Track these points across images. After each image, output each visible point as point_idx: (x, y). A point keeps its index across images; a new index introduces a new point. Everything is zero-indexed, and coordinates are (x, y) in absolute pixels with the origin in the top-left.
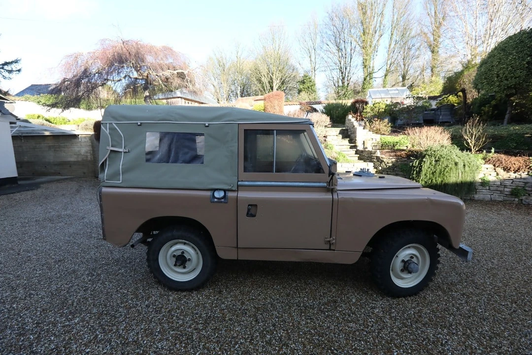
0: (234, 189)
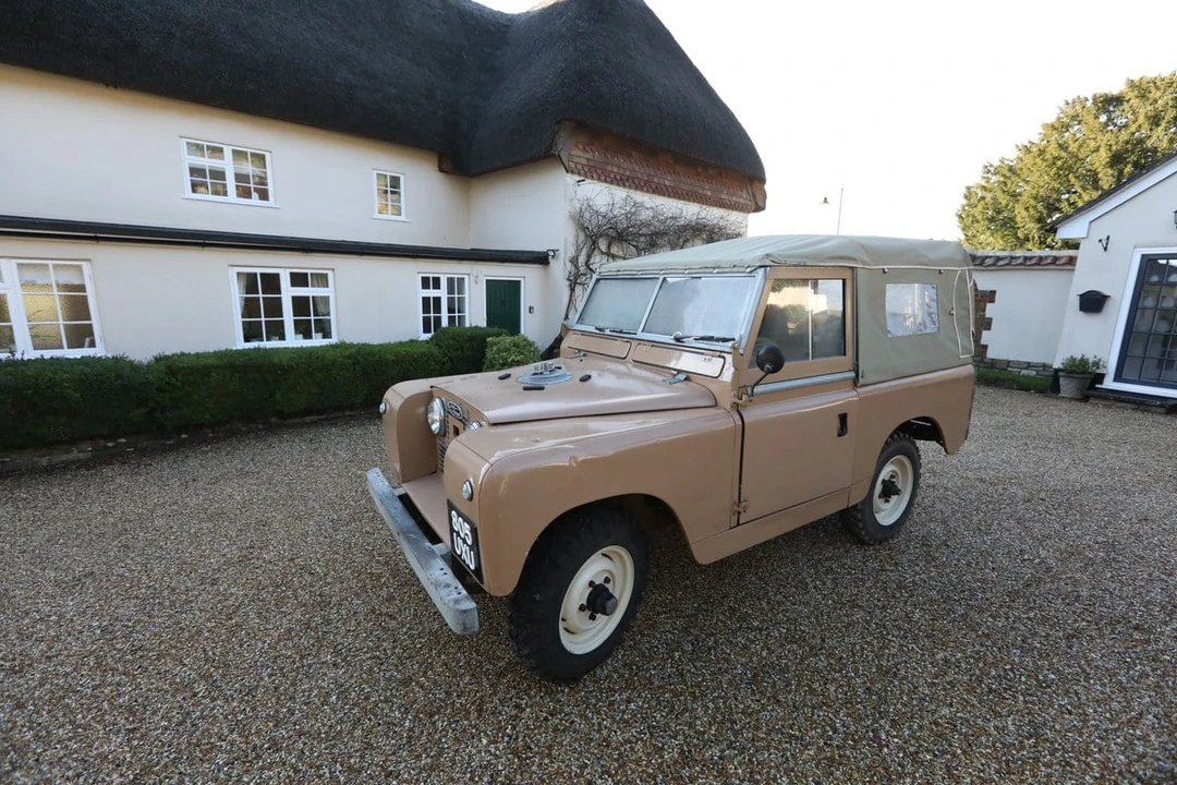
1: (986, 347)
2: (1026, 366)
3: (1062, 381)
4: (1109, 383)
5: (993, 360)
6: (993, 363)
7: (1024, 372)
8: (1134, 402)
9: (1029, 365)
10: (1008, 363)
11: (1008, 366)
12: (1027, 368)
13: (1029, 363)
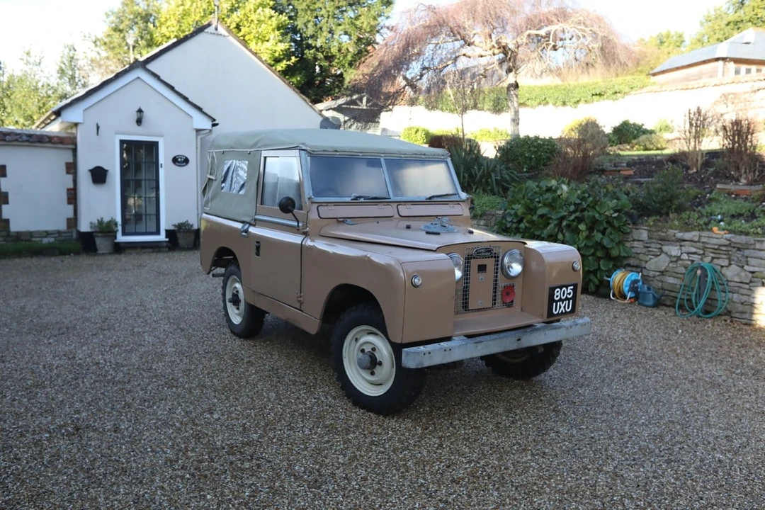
0: (252, 222)
1: (7, 221)
2: (45, 234)
3: (98, 241)
4: (121, 238)
5: (18, 233)
6: (19, 236)
7: (45, 241)
8: (150, 247)
9: (47, 234)
10: (31, 234)
11: (32, 237)
12: (46, 237)
13: (46, 232)
